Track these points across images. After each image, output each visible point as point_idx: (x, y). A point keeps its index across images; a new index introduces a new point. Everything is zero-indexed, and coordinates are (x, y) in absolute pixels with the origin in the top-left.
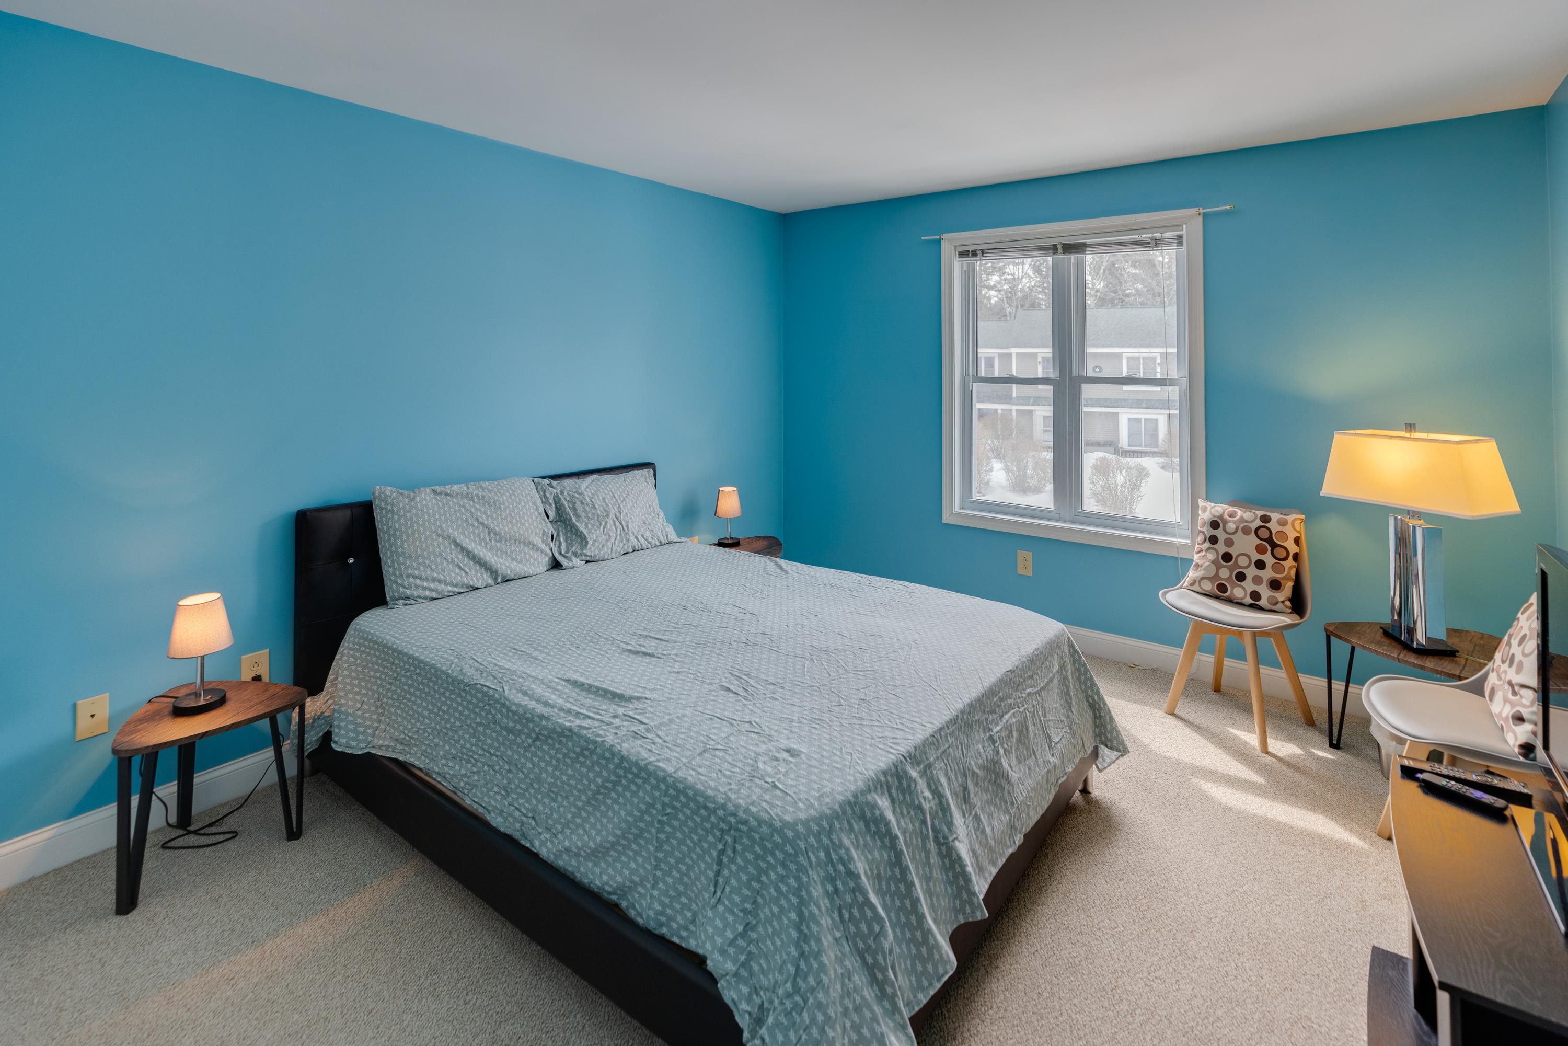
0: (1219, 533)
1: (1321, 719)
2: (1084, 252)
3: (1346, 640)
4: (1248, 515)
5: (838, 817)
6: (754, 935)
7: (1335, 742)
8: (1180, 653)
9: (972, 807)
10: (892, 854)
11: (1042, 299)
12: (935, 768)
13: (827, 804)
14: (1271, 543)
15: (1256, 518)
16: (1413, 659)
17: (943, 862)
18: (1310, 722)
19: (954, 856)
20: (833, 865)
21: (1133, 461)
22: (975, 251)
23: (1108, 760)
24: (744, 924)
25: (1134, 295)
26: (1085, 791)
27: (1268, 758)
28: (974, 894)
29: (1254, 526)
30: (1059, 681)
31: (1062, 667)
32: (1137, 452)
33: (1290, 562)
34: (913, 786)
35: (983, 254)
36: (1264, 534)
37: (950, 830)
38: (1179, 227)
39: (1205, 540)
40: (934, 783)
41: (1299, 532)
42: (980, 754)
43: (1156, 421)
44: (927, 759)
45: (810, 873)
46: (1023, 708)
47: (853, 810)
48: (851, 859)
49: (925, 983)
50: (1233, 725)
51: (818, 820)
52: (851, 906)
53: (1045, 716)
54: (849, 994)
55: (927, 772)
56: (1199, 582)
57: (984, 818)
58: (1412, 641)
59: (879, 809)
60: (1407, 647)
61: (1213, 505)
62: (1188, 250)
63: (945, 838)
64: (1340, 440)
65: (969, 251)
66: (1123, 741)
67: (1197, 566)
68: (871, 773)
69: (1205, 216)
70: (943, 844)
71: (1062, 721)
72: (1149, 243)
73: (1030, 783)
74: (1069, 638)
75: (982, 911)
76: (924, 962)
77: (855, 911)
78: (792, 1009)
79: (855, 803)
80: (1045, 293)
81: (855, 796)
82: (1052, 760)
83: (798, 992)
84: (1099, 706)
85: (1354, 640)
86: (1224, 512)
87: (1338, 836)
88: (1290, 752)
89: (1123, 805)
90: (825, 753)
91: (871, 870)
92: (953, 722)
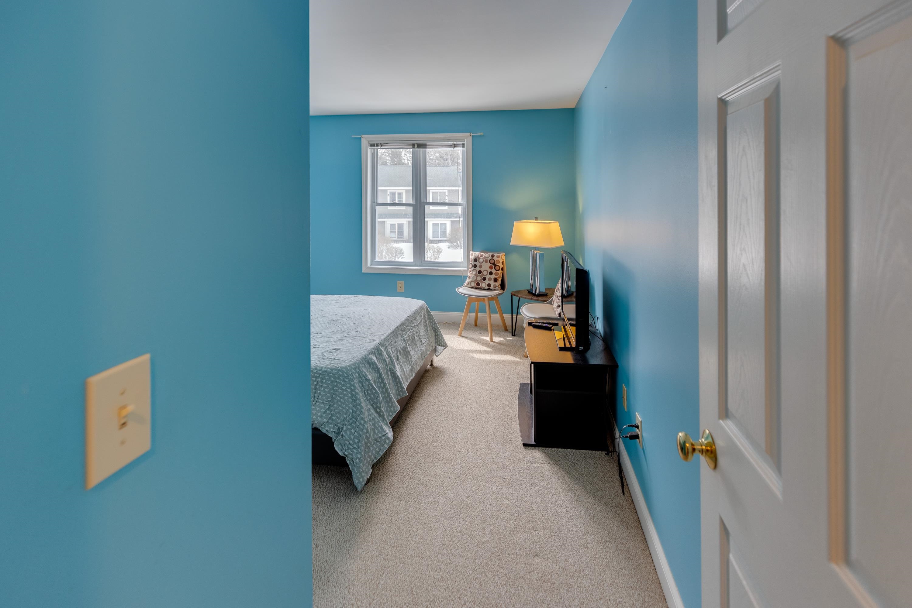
0: (477, 263)
1: (510, 329)
2: (426, 148)
3: (517, 296)
4: (487, 255)
5: (361, 363)
6: (332, 408)
7: (513, 334)
8: (463, 314)
9: (400, 362)
10: (378, 374)
11: (388, 160)
12: (388, 348)
13: (356, 359)
14: (494, 265)
15: (489, 256)
16: (535, 298)
17: (393, 379)
18: (506, 330)
19: (396, 376)
20: (361, 378)
21: (435, 246)
22: (378, 144)
23: (440, 352)
24: (329, 405)
25: (435, 159)
26: (432, 365)
27: (493, 343)
28: (403, 388)
29: (489, 259)
30: (424, 322)
31: (424, 317)
32: (437, 241)
33: (500, 271)
34: (382, 353)
35: (381, 145)
36: (492, 261)
37: (394, 368)
38: (463, 140)
39: (472, 266)
40: (389, 353)
41: (504, 260)
42: (401, 345)
43: (446, 224)
44: (386, 345)
45: (354, 380)
46: (413, 330)
47: (365, 360)
48: (366, 375)
49: (391, 414)
50: (482, 336)
51: (354, 364)
52: (368, 390)
53: (420, 334)
54: (370, 415)
55: (386, 349)
56: (470, 283)
57: (404, 366)
58: (536, 293)
59: (373, 360)
60: (534, 295)
61: (475, 253)
62: (467, 149)
63: (393, 370)
64: (516, 224)
65: (375, 144)
66: (445, 342)
67: (470, 277)
68: (369, 349)
69: (473, 136)
70: (392, 373)
71: (425, 336)
72: (452, 146)
73: (416, 356)
74: (426, 306)
75: (406, 393)
76: (390, 407)
77: (369, 391)
78: (352, 423)
79: (366, 358)
80: (390, 156)
81: (365, 356)
82: (423, 349)
83: (354, 418)
84: (437, 330)
85: (519, 295)
86: (479, 255)
87: (513, 360)
88: (500, 340)
89: (446, 366)
90: (349, 347)
91: (373, 379)
92: (392, 333)
